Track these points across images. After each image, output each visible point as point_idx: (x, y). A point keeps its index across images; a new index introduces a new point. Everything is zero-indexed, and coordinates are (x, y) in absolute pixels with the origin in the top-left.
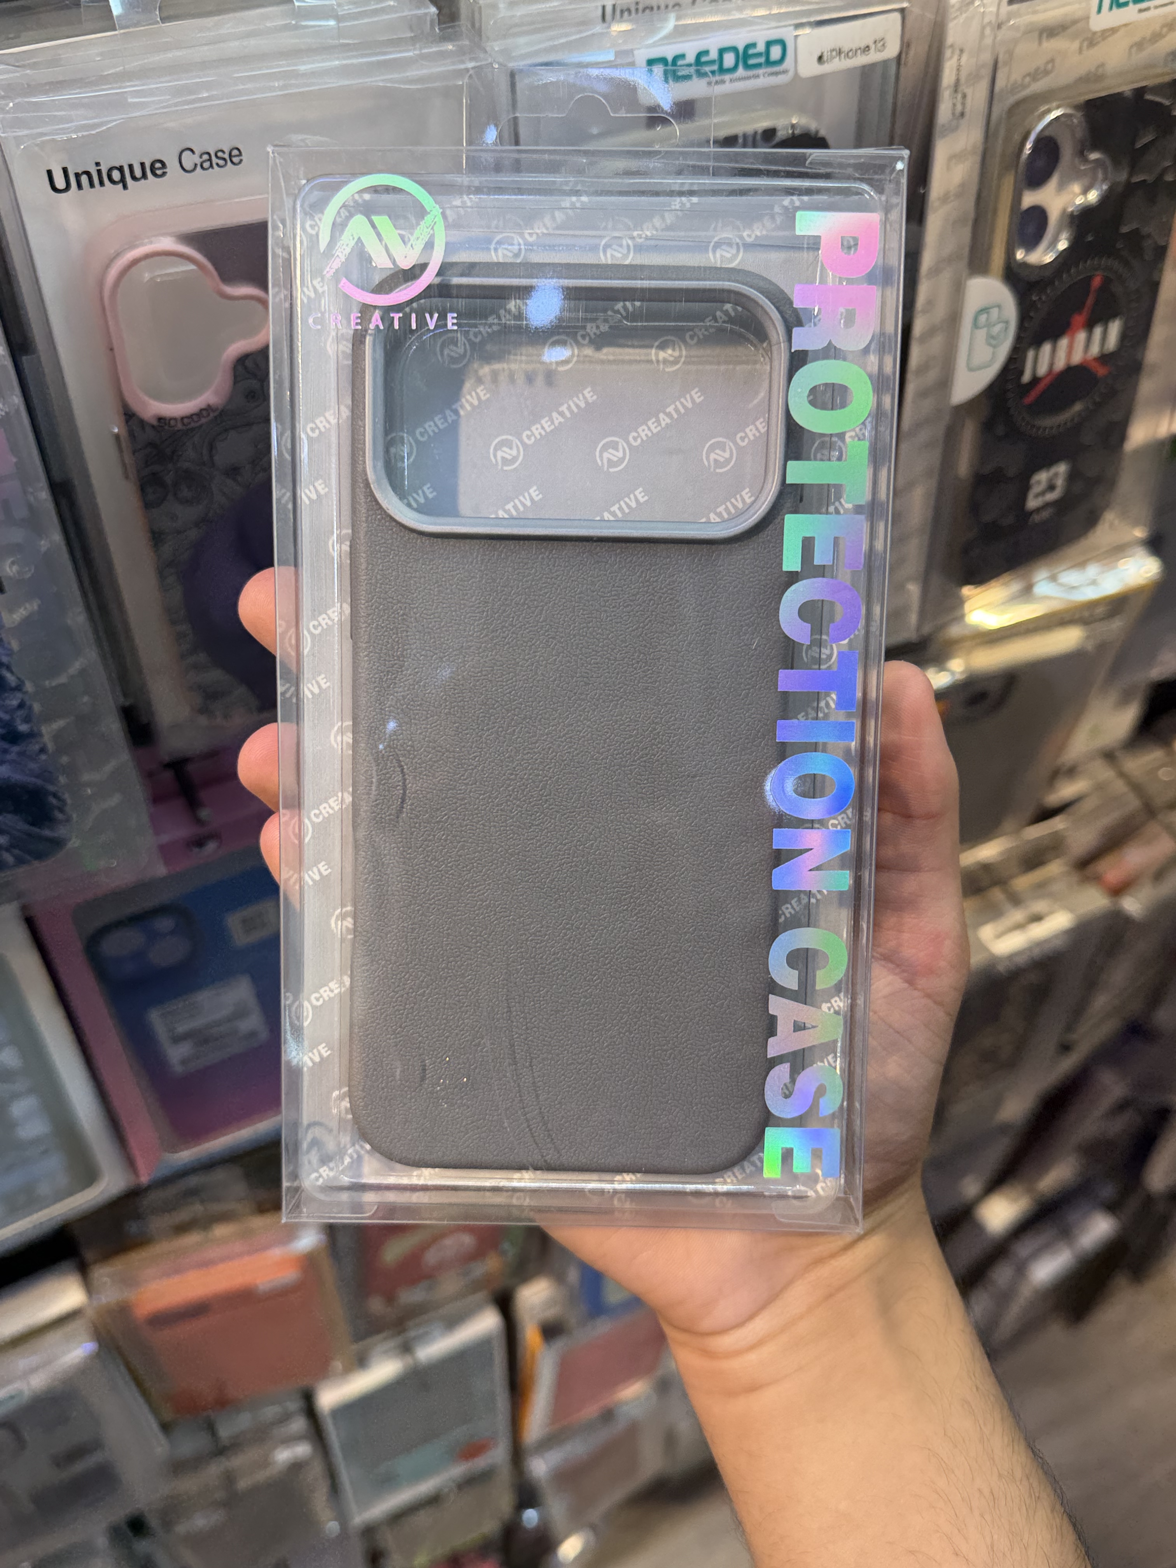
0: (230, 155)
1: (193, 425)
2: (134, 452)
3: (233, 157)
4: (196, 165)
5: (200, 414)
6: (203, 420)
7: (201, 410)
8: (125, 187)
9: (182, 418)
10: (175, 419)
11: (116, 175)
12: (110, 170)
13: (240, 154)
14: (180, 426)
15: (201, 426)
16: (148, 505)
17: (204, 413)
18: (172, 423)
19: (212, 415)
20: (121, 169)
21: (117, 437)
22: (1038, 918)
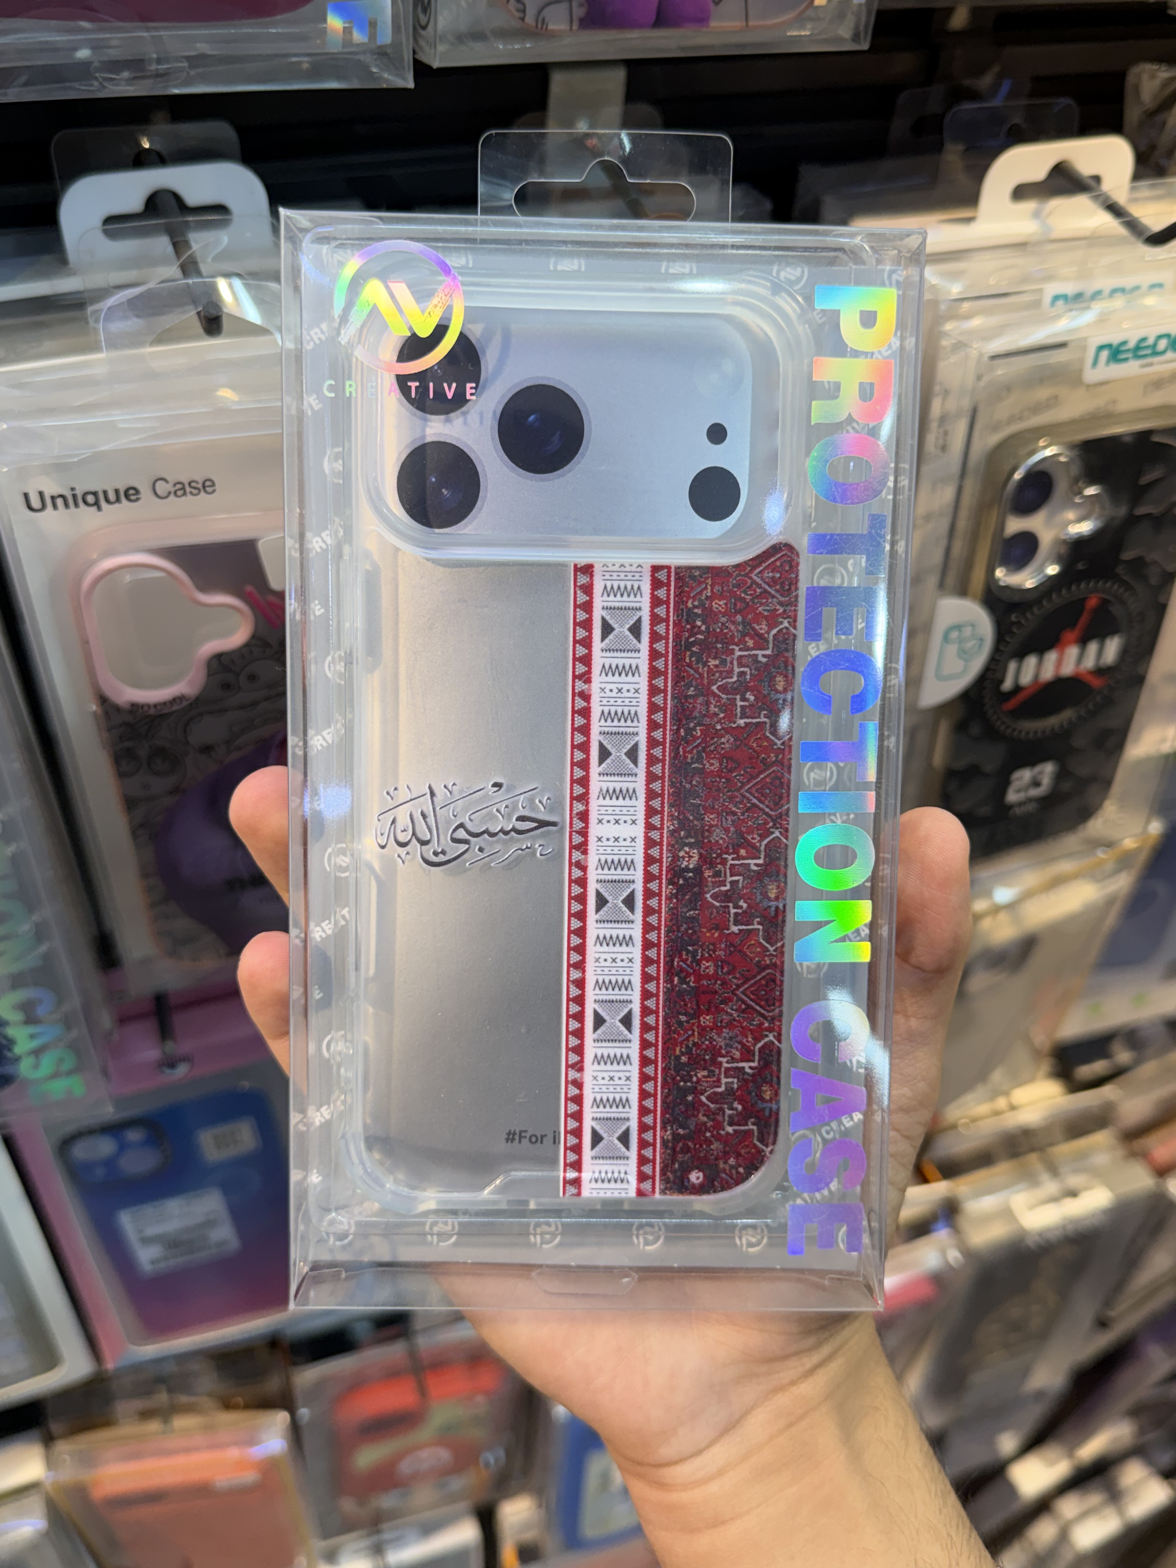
0: (204, 487)
1: (165, 711)
2: (109, 730)
3: (207, 486)
4: (170, 493)
5: (174, 701)
6: (175, 708)
7: (174, 699)
8: (99, 508)
9: (155, 706)
10: (149, 706)
11: (90, 499)
12: (85, 494)
13: (213, 485)
14: (152, 711)
15: (175, 712)
16: (121, 775)
17: (178, 701)
18: (146, 708)
19: (185, 703)
20: (95, 494)
21: (95, 713)
22: (1073, 1194)
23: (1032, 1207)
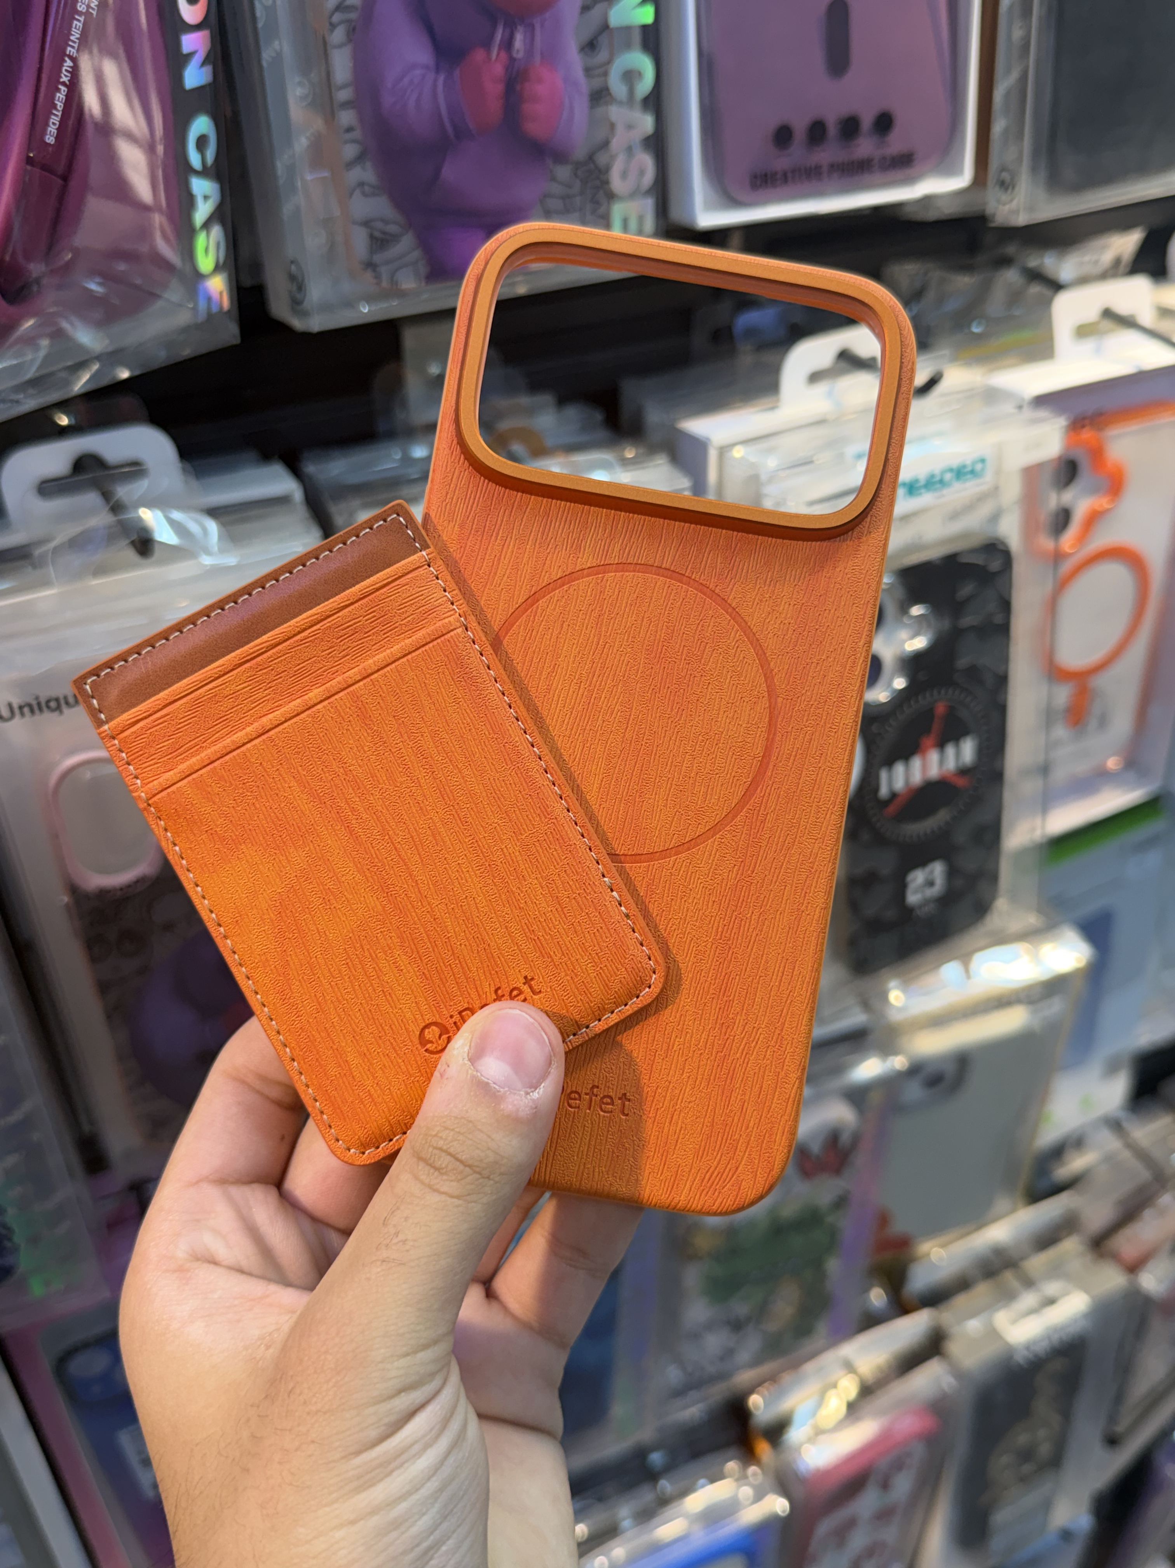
1: (130, 893)
2: (81, 919)
5: (137, 883)
6: (140, 889)
7: (138, 880)
8: (61, 712)
9: (121, 889)
10: (114, 890)
11: (53, 704)
12: (48, 702)
14: (117, 895)
15: (138, 893)
16: (94, 960)
17: (141, 882)
18: (111, 893)
19: (148, 884)
20: (57, 700)
21: (67, 905)
22: (1051, 1301)
23: (1014, 1321)
